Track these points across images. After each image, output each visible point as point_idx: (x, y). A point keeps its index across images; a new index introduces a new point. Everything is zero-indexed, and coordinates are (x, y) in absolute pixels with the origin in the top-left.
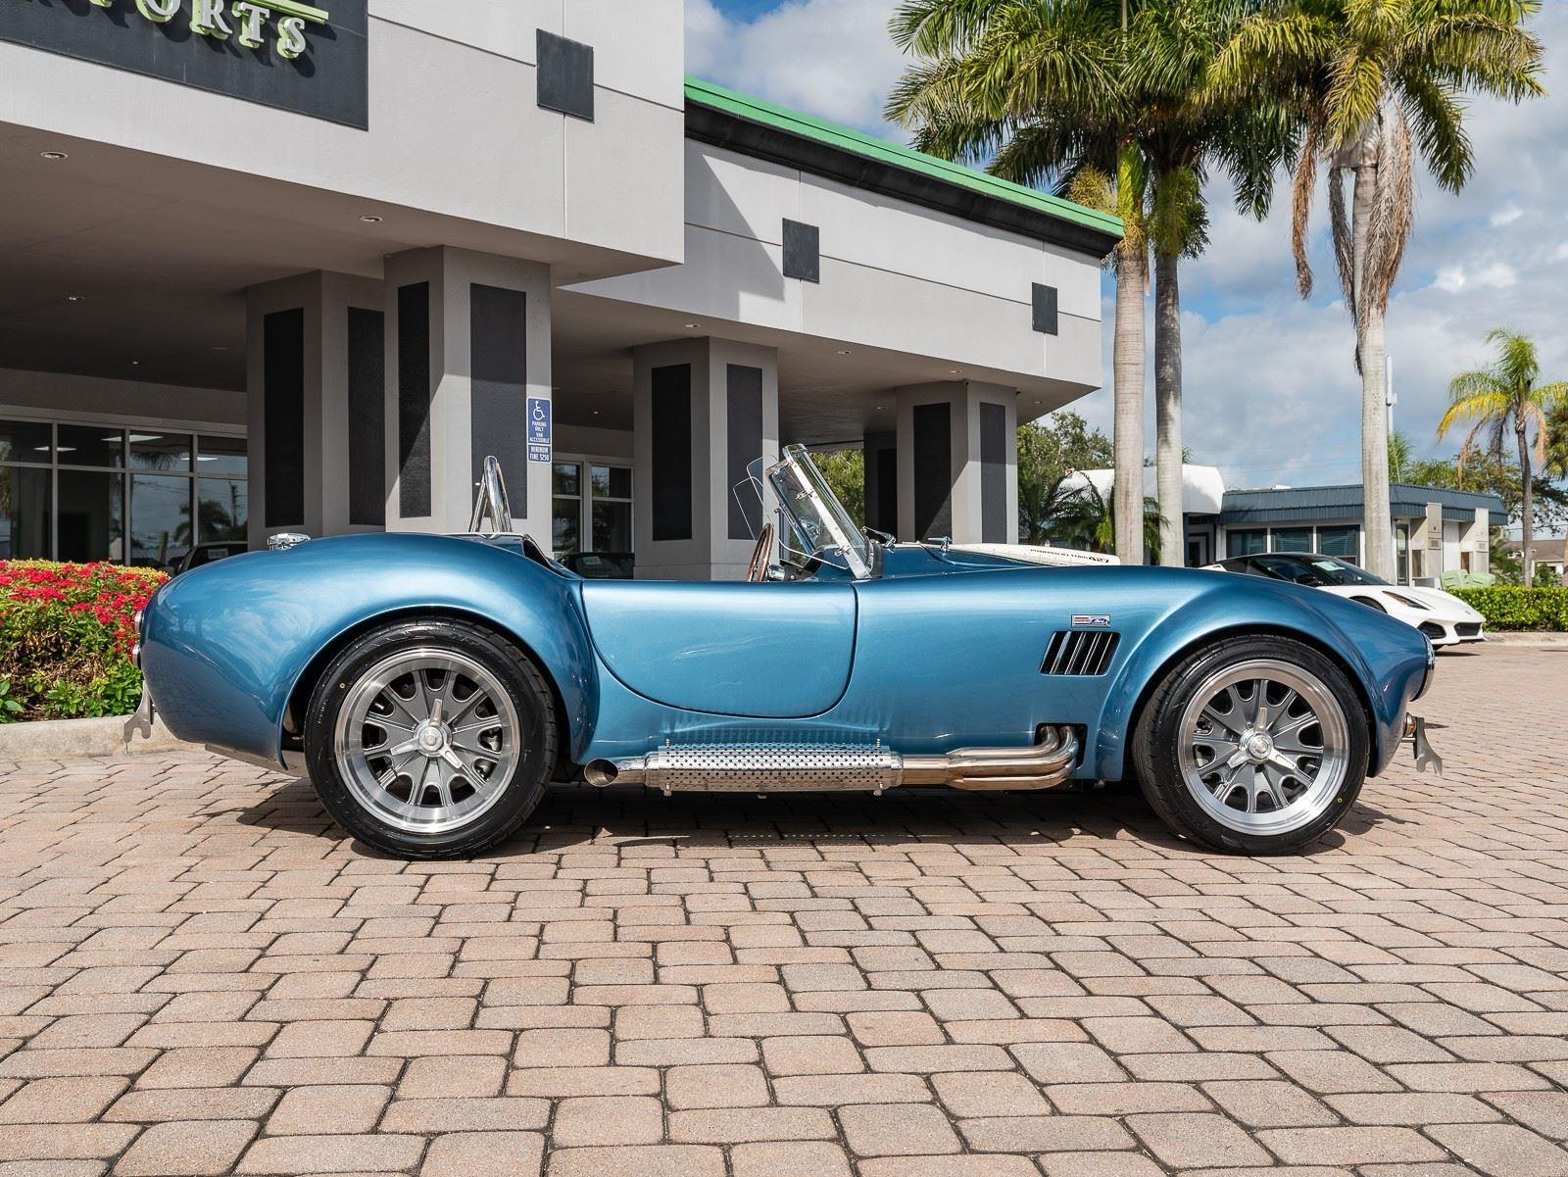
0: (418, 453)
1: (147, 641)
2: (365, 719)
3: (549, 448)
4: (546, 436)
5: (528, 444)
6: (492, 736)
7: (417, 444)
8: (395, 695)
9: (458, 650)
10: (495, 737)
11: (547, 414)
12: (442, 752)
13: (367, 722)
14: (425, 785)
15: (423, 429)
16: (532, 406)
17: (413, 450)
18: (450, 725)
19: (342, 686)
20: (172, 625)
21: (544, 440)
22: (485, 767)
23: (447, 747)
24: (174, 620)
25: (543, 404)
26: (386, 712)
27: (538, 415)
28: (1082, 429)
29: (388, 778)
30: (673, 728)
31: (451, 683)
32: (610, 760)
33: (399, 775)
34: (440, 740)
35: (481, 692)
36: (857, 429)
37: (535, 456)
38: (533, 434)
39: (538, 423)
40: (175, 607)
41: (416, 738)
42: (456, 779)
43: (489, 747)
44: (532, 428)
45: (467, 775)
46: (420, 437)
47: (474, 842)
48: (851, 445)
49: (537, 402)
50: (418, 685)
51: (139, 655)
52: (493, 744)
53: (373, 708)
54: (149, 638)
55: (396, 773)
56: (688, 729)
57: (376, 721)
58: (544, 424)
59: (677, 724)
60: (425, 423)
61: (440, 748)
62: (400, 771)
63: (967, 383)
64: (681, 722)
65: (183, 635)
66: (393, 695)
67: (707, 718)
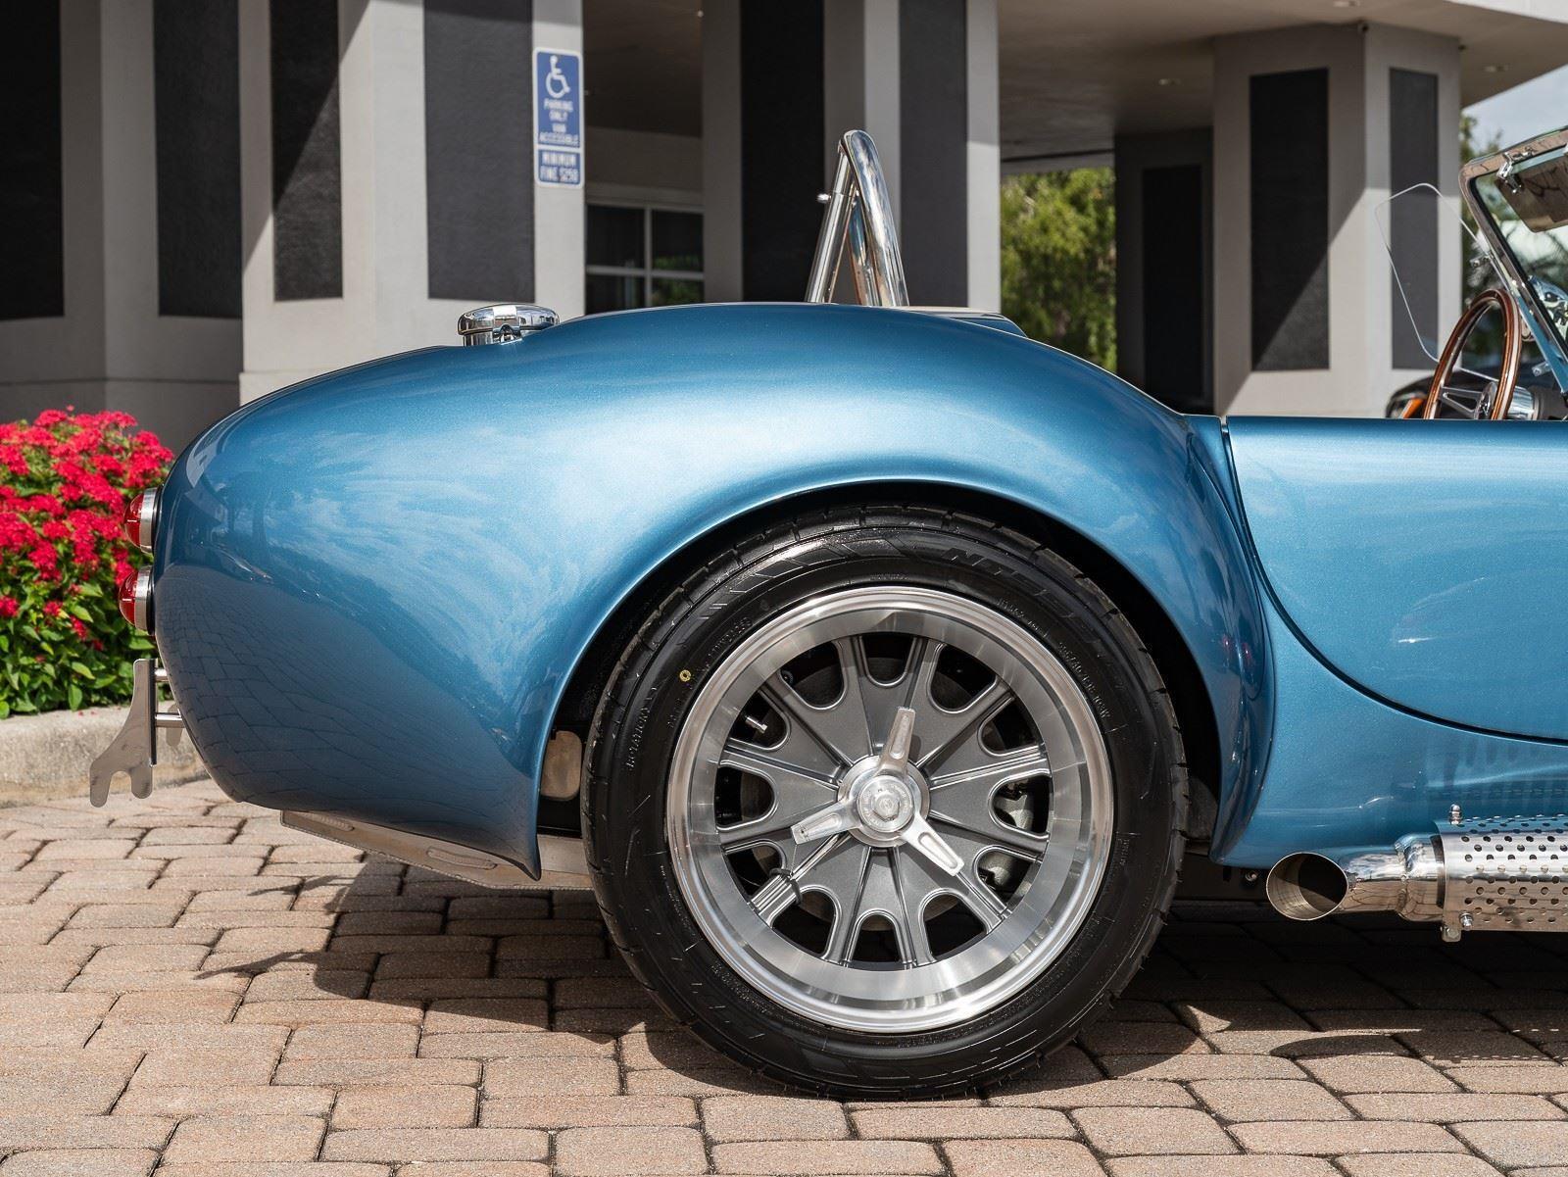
0: (316, 166)
1: (168, 567)
2: (723, 757)
3: (578, 155)
4: (572, 130)
5: (537, 147)
6: (1016, 797)
7: (311, 146)
8: (793, 699)
9: (962, 588)
10: (1024, 798)
11: (573, 84)
12: (911, 836)
13: (727, 762)
14: (864, 914)
15: (324, 115)
16: (545, 68)
17: (302, 160)
18: (922, 770)
19: (685, 676)
20: (219, 523)
21: (568, 139)
22: (999, 871)
23: (921, 824)
24: (221, 513)
25: (566, 63)
26: (768, 740)
27: (557, 86)
28: (1467, 133)
29: (775, 898)
30: (1450, 776)
31: (928, 669)
32: (1326, 854)
33: (802, 889)
34: (907, 806)
35: (1001, 690)
36: (1100, 126)
37: (551, 173)
38: (547, 126)
39: (556, 105)
40: (222, 486)
41: (845, 802)
42: (939, 900)
43: (1010, 821)
44: (545, 113)
45: (966, 891)
46: (318, 132)
47: (1004, 1055)
48: (1034, 166)
49: (554, 60)
50: (850, 672)
51: (150, 599)
52: (1019, 814)
53: (741, 730)
54: (172, 560)
55: (795, 888)
56: (1487, 779)
57: (749, 761)
58: (568, 106)
59: (1461, 767)
60: (327, 105)
61: (905, 827)
62: (804, 881)
63: (1365, 29)
64: (1470, 762)
65: (233, 540)
66: (788, 699)
67: (1534, 752)
